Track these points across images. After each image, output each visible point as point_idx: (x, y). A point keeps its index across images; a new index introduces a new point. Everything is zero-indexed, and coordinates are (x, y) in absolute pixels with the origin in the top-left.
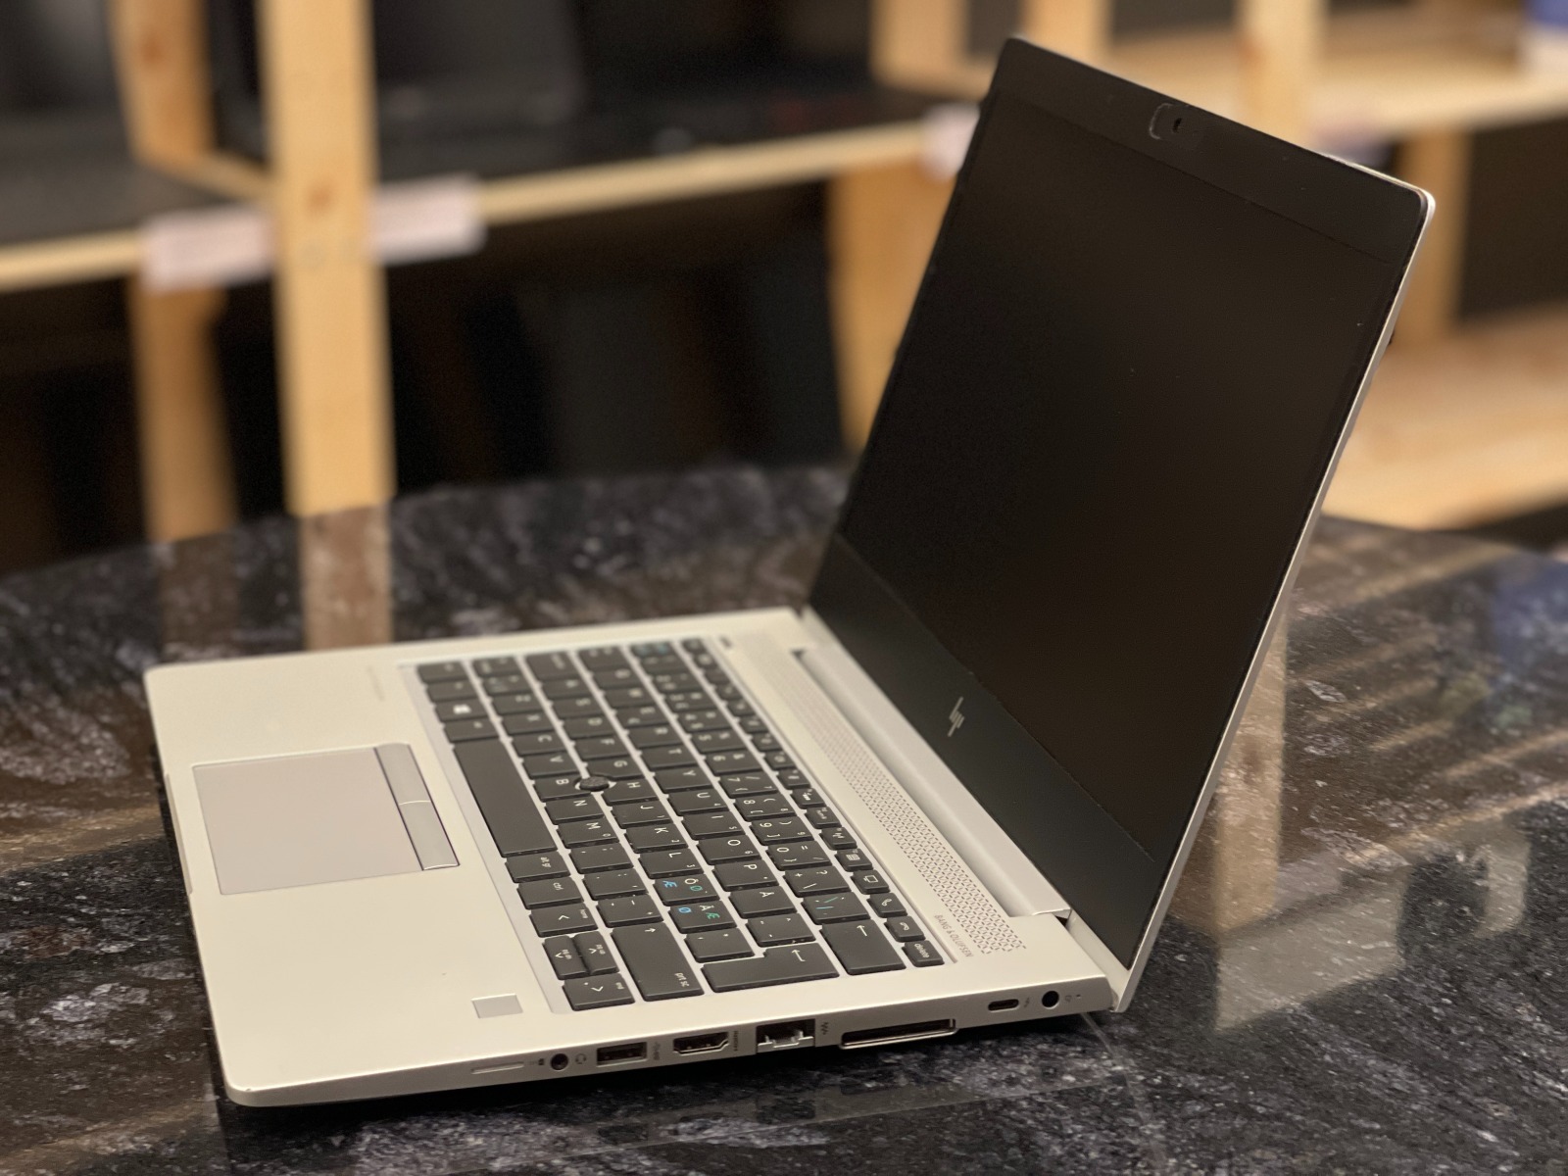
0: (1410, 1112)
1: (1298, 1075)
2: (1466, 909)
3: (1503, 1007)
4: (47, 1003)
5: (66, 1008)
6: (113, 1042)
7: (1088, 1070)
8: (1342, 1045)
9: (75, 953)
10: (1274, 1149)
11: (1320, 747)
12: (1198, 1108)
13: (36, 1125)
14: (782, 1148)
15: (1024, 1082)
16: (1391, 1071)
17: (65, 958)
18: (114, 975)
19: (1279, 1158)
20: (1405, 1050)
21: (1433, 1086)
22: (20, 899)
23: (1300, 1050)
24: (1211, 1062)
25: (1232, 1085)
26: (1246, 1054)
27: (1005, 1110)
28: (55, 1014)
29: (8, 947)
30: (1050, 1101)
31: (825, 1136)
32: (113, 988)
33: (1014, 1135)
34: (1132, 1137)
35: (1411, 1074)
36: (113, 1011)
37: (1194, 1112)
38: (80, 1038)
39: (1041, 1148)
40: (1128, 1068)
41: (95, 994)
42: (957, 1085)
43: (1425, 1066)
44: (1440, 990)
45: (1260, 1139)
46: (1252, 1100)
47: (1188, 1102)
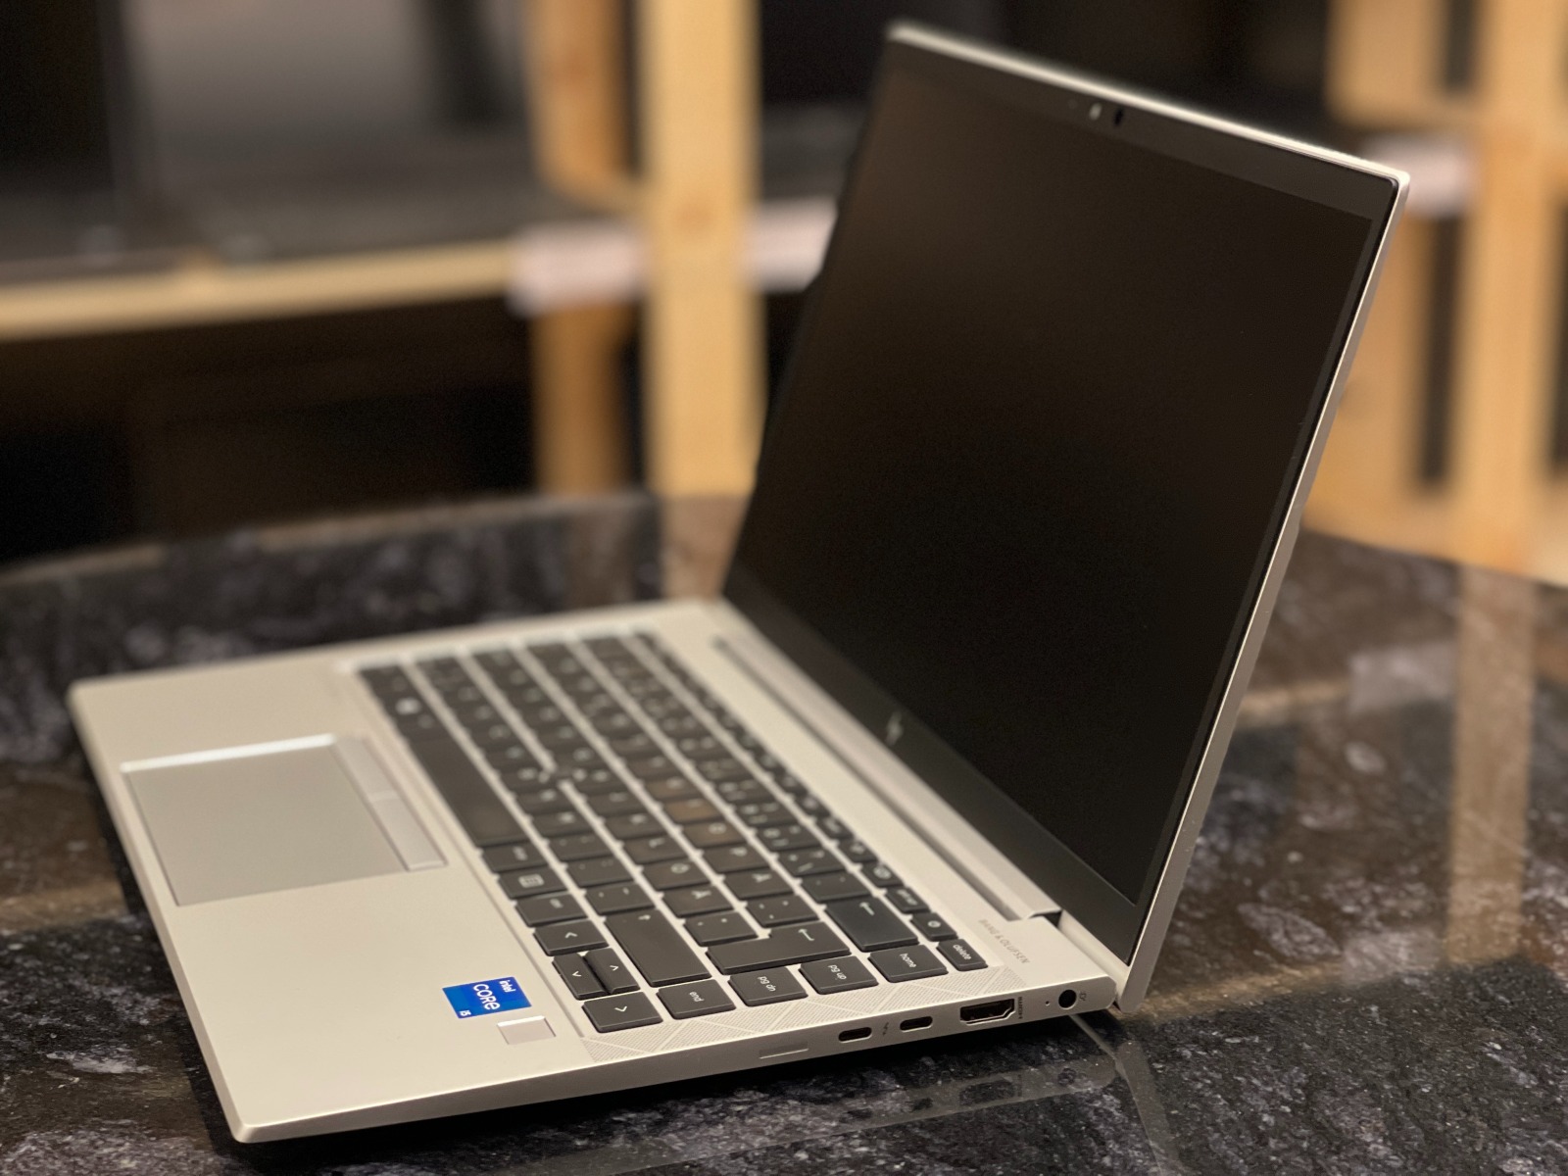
2: (1374, 1009)
3: (1346, 1121)
11: (1316, 815)
44: (1286, 1095)
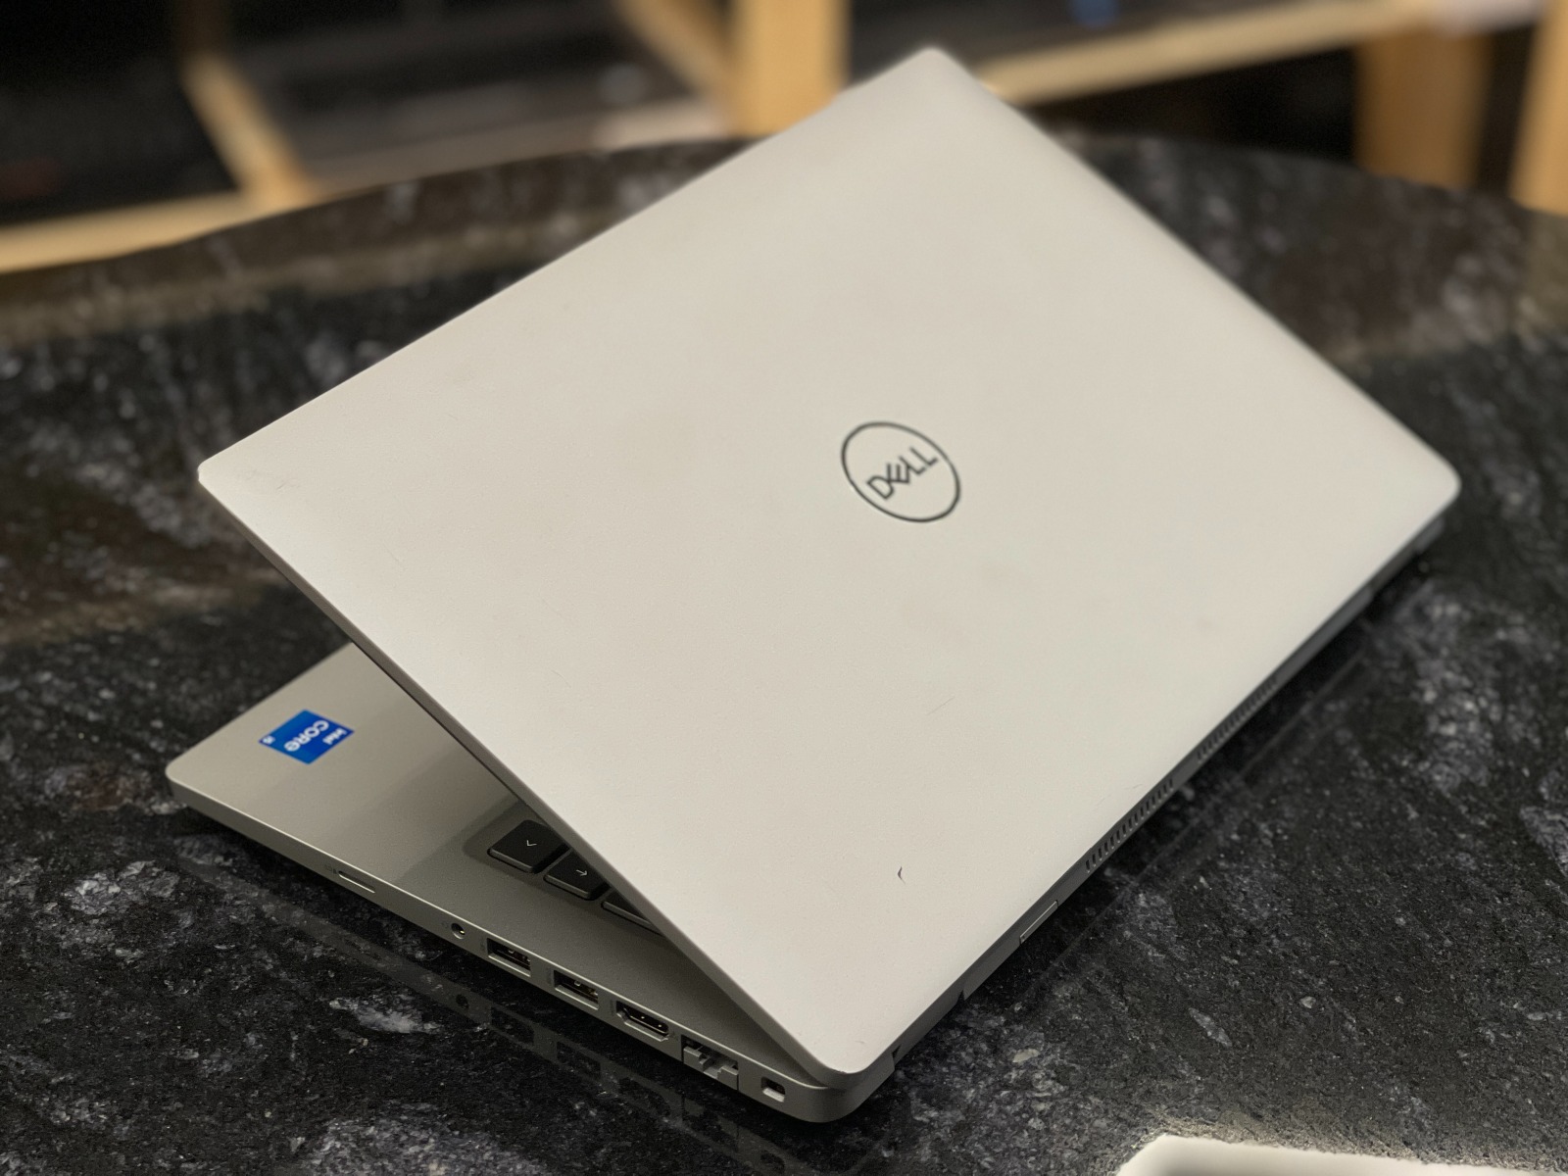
4: (72, 881)
5: (89, 893)
6: (119, 952)
9: (125, 810)
17: (111, 815)
18: (152, 847)
28: (76, 900)
29: (61, 789)
32: (146, 867)
36: (134, 904)
38: (88, 940)
41: (124, 875)
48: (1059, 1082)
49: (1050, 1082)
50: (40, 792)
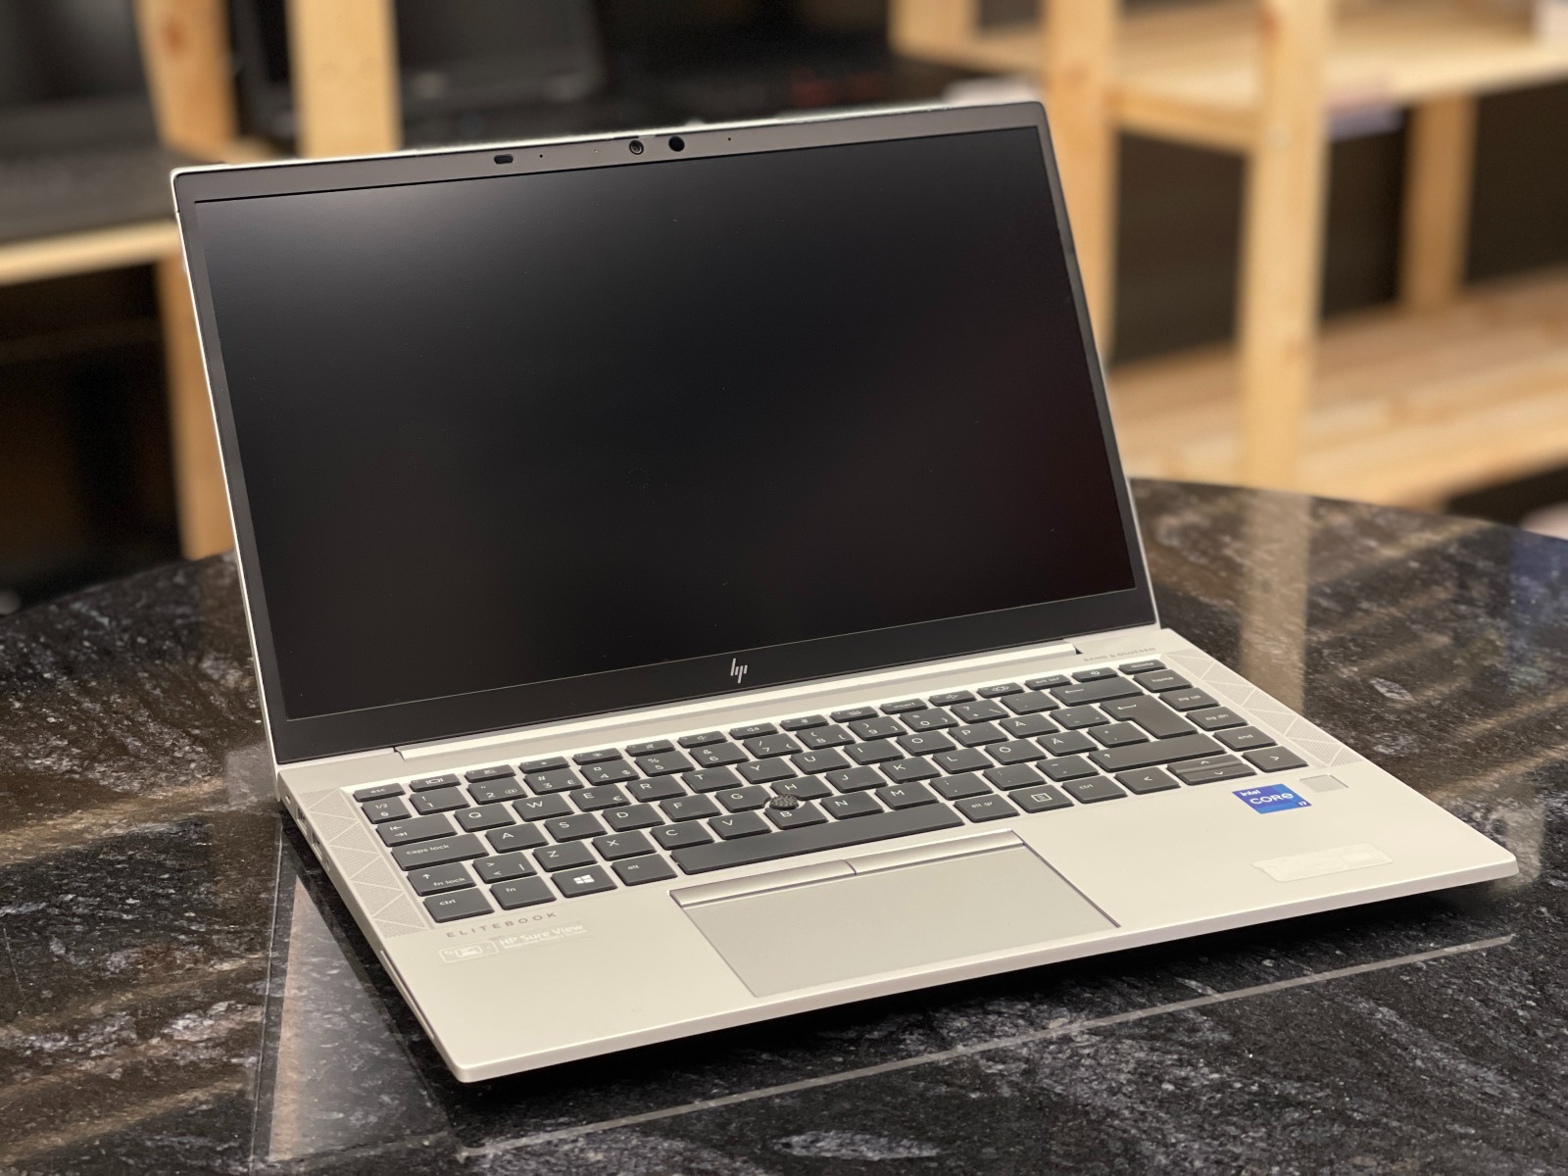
0: (1503, 1117)
1: (1392, 1080)
2: (1544, 910)
4: (167, 1023)
5: (186, 1028)
6: (234, 1061)
7: (1186, 1079)
8: (1431, 1049)
9: (189, 971)
10: (1374, 1155)
11: (1388, 746)
12: (1297, 1115)
13: (167, 1146)
14: (894, 1160)
15: (1124, 1091)
16: (1482, 1075)
18: (228, 992)
19: (1379, 1164)
20: (1494, 1054)
21: (1523, 1090)
22: (130, 917)
23: (1391, 1056)
24: (1305, 1069)
25: (1328, 1091)
26: (1338, 1060)
27: (1109, 1120)
28: (176, 1033)
29: (123, 966)
30: (1152, 1110)
31: (935, 1147)
32: (229, 1006)
33: (1119, 1144)
34: (1235, 1145)
35: (1501, 1078)
36: (231, 1029)
37: (1293, 1119)
38: (202, 1057)
39: (1147, 1157)
40: (1225, 1076)
41: (213, 1013)
42: (1059, 1095)
43: (1515, 1069)
44: (1524, 992)
45: (1359, 1146)
46: (1349, 1106)
47: (1287, 1110)
48: (1093, 1034)
49: (1086, 1036)
50: (109, 970)
